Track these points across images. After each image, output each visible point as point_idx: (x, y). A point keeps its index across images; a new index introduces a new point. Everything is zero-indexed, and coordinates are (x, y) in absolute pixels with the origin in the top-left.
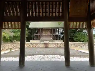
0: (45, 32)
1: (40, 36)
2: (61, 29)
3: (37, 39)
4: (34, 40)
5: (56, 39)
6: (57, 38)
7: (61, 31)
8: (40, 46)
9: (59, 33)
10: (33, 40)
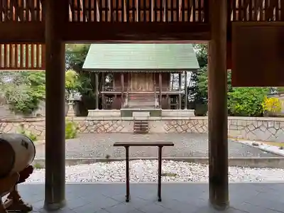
0: (136, 84)
1: (119, 96)
2: (189, 74)
3: (109, 108)
4: (100, 108)
5: (173, 108)
6: (174, 102)
7: (188, 80)
8: (120, 127)
9: (183, 87)
10: (97, 110)
